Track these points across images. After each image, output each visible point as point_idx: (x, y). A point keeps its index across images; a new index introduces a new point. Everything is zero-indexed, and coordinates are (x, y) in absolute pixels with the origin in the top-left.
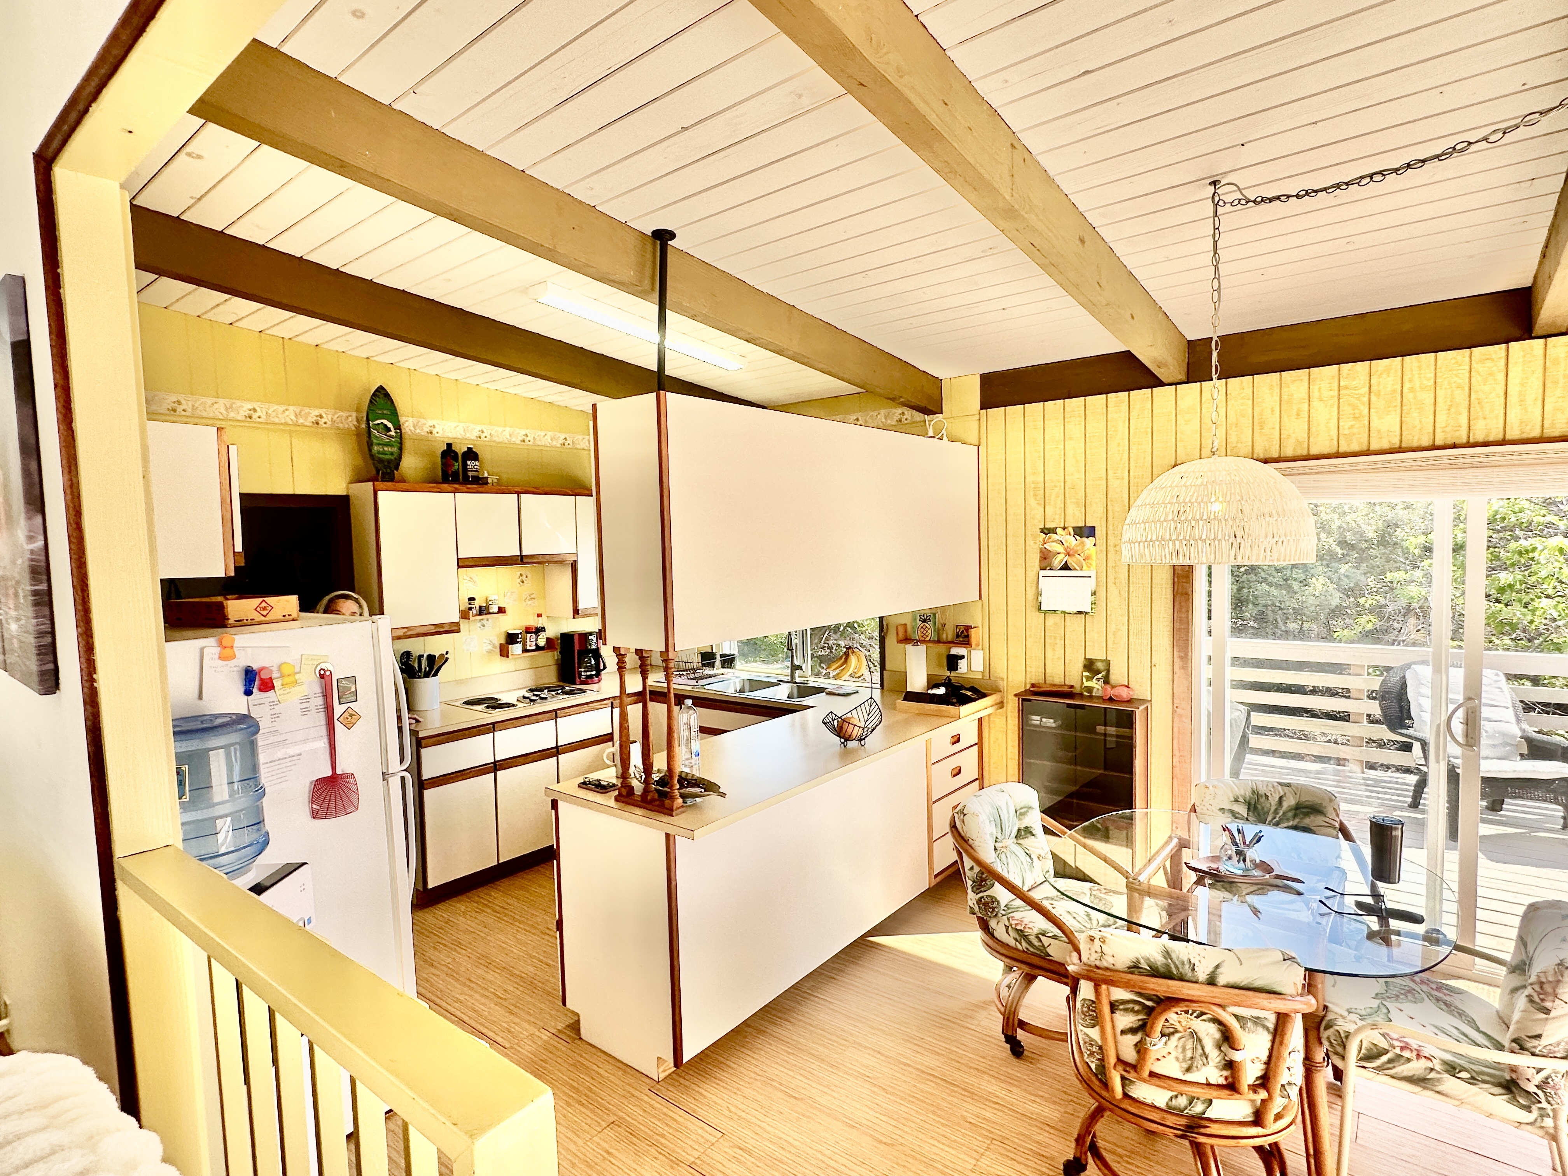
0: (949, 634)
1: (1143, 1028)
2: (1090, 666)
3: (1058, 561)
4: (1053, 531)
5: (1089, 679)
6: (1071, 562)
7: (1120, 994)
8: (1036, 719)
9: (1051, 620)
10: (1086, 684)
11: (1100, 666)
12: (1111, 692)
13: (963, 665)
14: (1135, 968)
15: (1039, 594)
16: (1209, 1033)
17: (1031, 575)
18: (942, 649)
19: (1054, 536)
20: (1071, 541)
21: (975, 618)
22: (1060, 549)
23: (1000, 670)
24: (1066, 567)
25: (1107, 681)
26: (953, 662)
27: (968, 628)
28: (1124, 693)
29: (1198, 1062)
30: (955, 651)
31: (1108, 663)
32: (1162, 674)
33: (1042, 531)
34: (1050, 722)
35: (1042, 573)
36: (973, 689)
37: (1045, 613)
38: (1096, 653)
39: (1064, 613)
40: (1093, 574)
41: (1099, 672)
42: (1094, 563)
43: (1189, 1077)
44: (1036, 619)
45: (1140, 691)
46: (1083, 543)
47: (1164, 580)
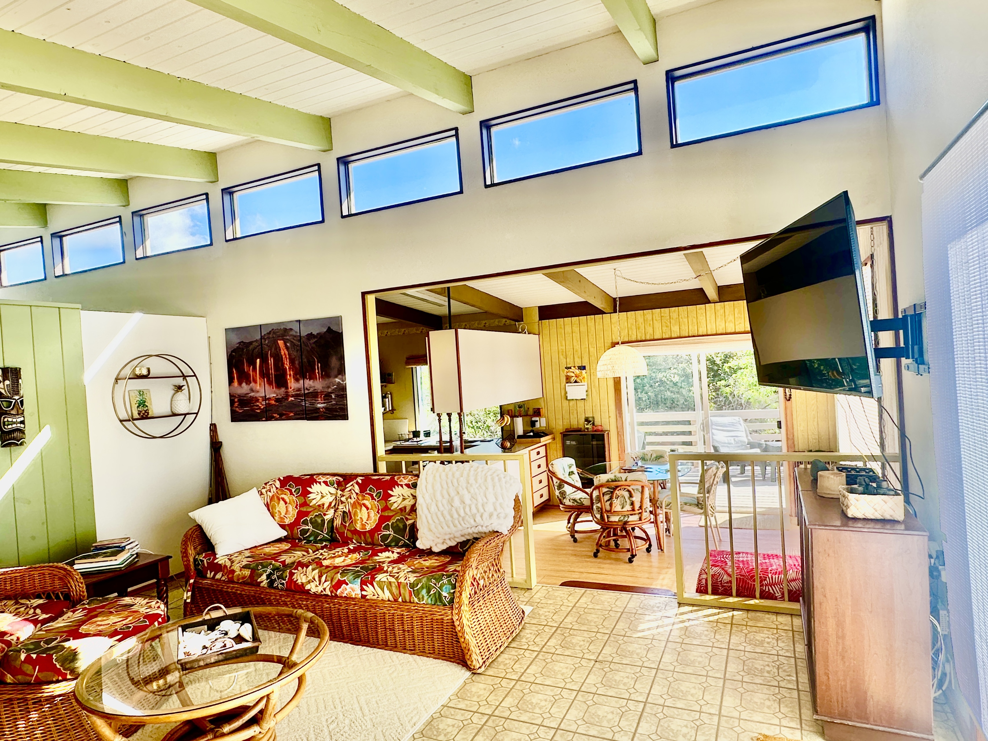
0: (531, 412)
1: (611, 498)
2: (587, 420)
3: (573, 379)
4: (570, 368)
5: (587, 425)
6: (578, 380)
7: (605, 490)
8: (568, 442)
9: (572, 403)
10: (586, 426)
11: (591, 419)
12: (595, 428)
13: (538, 425)
14: (608, 481)
15: (566, 393)
16: (626, 494)
17: (563, 385)
18: (528, 418)
19: (570, 370)
20: (578, 372)
21: (542, 405)
22: (573, 375)
23: (553, 424)
24: (576, 382)
25: (593, 424)
26: (533, 423)
27: (539, 409)
28: (600, 428)
29: (625, 504)
30: (534, 419)
31: (593, 418)
32: (613, 420)
33: (566, 368)
34: (574, 443)
35: (567, 385)
36: (543, 433)
37: (569, 400)
38: (589, 415)
39: (576, 400)
40: (586, 384)
41: (590, 421)
42: (586, 380)
43: (623, 510)
44: (566, 403)
45: (606, 427)
46: (581, 372)
47: (611, 384)
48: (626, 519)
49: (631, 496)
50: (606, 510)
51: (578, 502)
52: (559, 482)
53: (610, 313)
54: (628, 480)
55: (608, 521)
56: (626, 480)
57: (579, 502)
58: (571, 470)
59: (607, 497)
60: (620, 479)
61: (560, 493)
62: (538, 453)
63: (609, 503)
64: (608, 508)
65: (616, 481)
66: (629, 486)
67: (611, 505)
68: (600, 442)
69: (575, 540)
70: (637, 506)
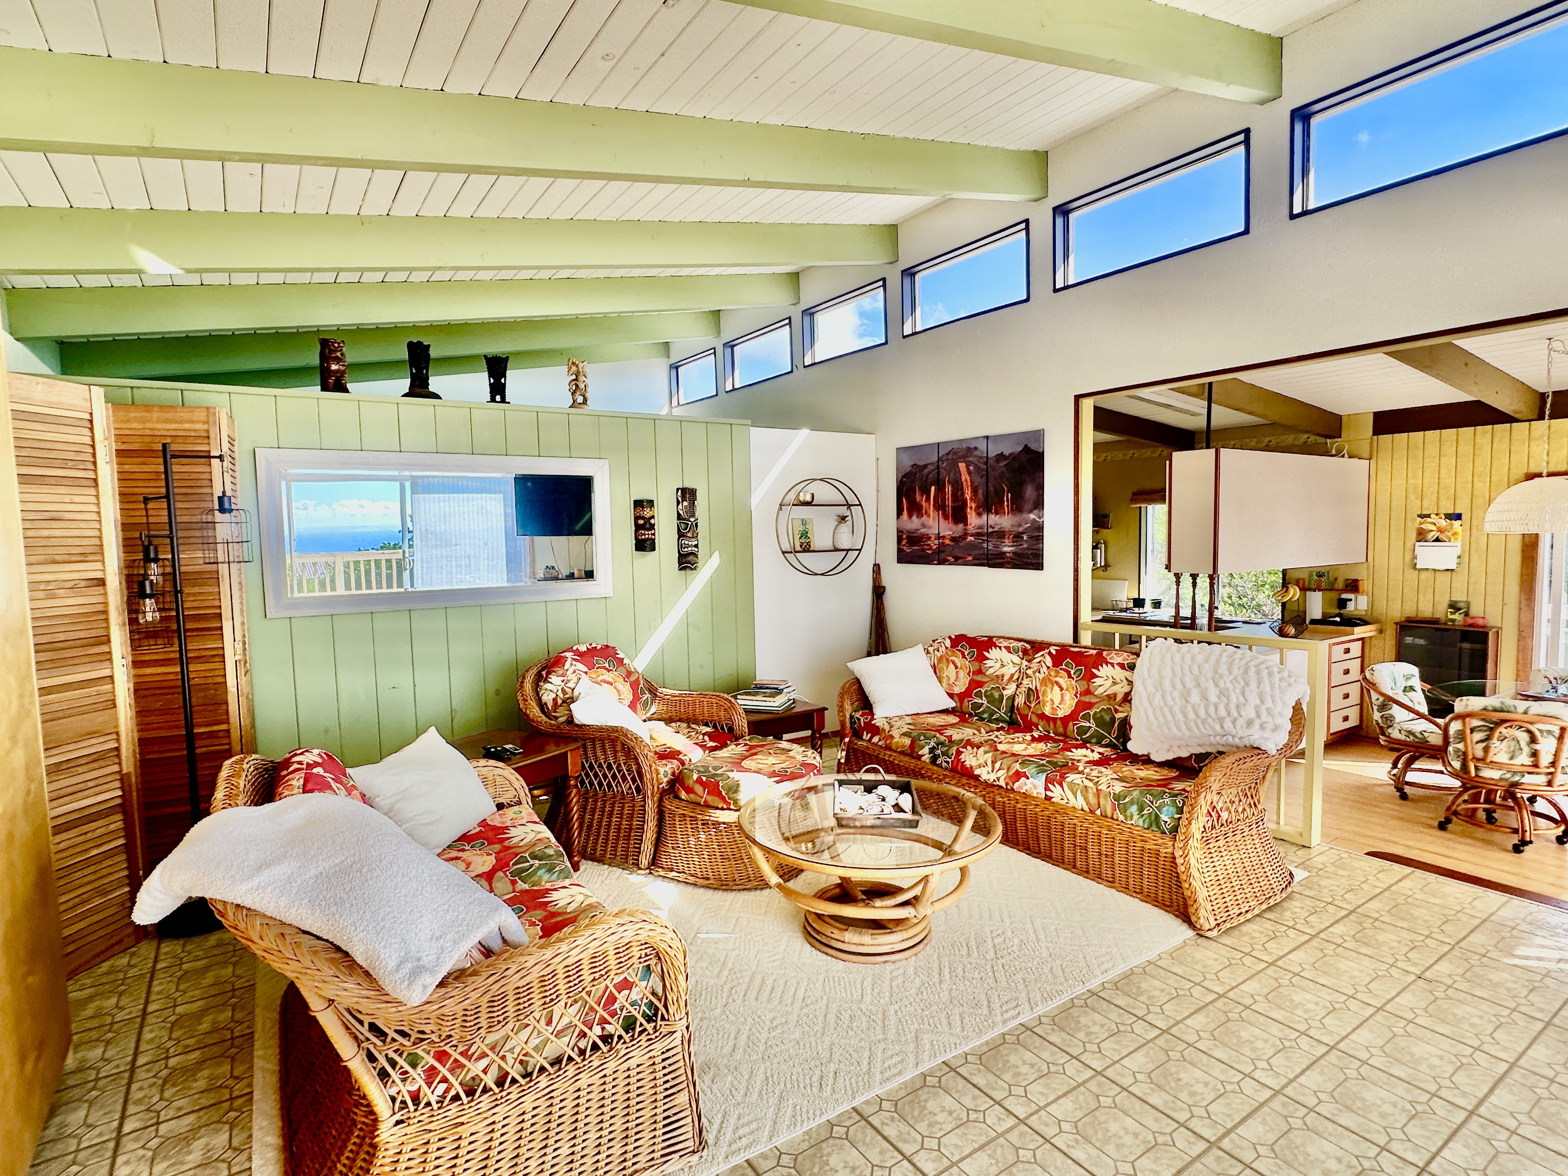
0: (1340, 585)
1: (1488, 738)
2: (1454, 606)
3: (1431, 536)
4: (1429, 516)
5: (1452, 613)
6: (1442, 537)
7: (1476, 723)
8: (1409, 640)
9: (1424, 575)
10: (1450, 617)
11: (1461, 605)
12: (1470, 621)
13: (1351, 606)
14: (1485, 709)
15: (1415, 557)
16: (1524, 737)
17: (1409, 545)
18: (1334, 595)
19: (1429, 520)
20: (1443, 523)
21: (1361, 574)
22: (1433, 528)
23: (1381, 607)
24: (1437, 540)
25: (1467, 614)
26: (1342, 603)
27: (1357, 581)
28: (1480, 622)
29: (1517, 752)
30: (1344, 596)
31: (1468, 604)
32: (1511, 612)
33: (1419, 516)
34: (1421, 642)
35: (1418, 544)
36: (1360, 619)
37: (1420, 570)
38: (1459, 596)
39: (1435, 570)
40: (1459, 544)
41: (1460, 609)
42: (1460, 538)
43: (1512, 762)
44: (1412, 575)
45: (1493, 619)
46: (1452, 525)
47: (1515, 547)
48: (1516, 778)
49: (1533, 740)
50: (1474, 758)
51: (1416, 736)
52: (1381, 699)
53: (1529, 421)
54: (1531, 712)
55: (1477, 776)
56: (1525, 713)
57: (1420, 736)
58: (1409, 683)
59: (1478, 736)
60: (1512, 709)
61: (1382, 717)
62: (1347, 651)
63: (1483, 745)
64: (1480, 754)
65: (1502, 711)
66: (1531, 723)
67: (1486, 750)
68: (1478, 646)
69: (1404, 797)
70: (1545, 759)
